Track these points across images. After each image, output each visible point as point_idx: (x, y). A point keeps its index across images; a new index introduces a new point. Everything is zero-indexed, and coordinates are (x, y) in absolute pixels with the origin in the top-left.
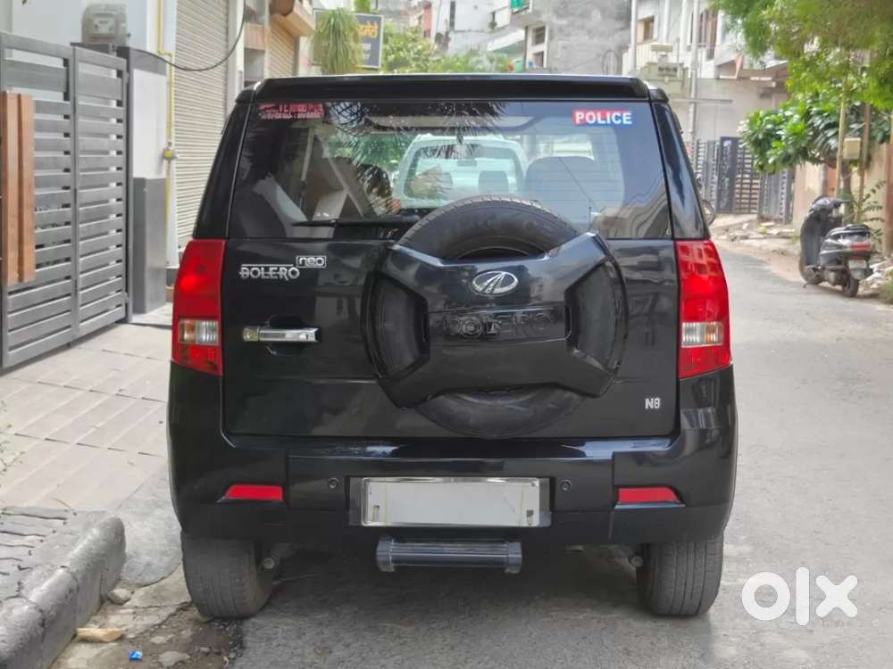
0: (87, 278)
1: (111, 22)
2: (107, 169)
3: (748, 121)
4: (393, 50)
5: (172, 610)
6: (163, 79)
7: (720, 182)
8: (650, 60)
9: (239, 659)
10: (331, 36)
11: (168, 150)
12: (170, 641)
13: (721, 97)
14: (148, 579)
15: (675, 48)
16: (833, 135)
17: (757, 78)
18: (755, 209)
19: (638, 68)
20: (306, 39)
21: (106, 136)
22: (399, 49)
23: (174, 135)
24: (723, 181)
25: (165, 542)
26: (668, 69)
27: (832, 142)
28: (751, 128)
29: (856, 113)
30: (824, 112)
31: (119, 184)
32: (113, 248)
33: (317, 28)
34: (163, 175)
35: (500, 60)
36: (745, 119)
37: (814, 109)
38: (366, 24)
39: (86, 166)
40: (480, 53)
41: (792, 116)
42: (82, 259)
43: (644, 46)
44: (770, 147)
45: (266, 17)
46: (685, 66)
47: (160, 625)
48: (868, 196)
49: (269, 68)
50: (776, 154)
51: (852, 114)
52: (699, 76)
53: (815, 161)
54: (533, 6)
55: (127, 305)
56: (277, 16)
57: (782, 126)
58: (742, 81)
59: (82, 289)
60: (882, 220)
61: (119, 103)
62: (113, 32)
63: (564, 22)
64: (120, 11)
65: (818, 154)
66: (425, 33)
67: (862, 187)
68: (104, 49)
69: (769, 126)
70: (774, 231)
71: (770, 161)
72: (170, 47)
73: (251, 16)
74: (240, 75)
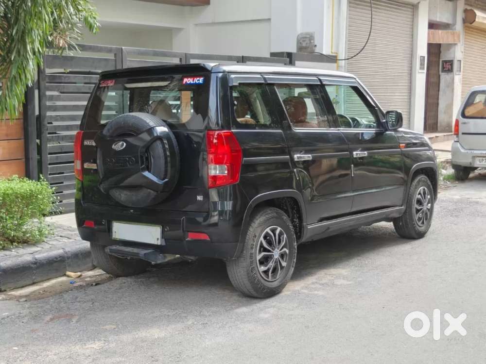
1: (308, 41)
45: (457, 26)
49: (462, 52)
56: (468, 24)
64: (311, 35)
73: (446, 26)
74: (422, 58)
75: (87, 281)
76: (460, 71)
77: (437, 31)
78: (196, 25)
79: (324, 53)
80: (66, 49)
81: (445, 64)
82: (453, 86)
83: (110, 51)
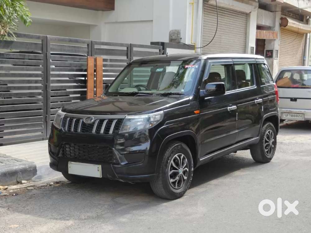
1: (176, 35)
45: (276, 28)
49: (279, 45)
62: (176, 38)
64: (178, 31)
73: (268, 28)
74: (252, 48)
75: (11, 192)
76: (277, 57)
77: (263, 31)
78: (106, 23)
79: (187, 43)
80: (6, 36)
81: (267, 52)
82: (273, 66)
83: (38, 38)
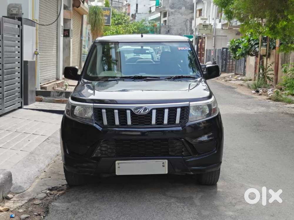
0: (7, 93)
1: (17, 9)
2: (15, 58)
3: (230, 42)
4: (117, 19)
5: (26, 201)
6: (34, 28)
7: (222, 62)
8: (201, 23)
9: (46, 217)
10: (94, 15)
11: (36, 51)
12: (25, 211)
13: (223, 35)
14: (19, 191)
15: (208, 19)
16: (257, 47)
17: (235, 29)
18: (234, 71)
19: (196, 25)
20: (86, 15)
21: (14, 47)
22: (119, 19)
23: (38, 47)
24: (223, 62)
25: (26, 179)
26: (206, 26)
27: (257, 49)
28: (231, 45)
29: (265, 39)
30: (254, 39)
31: (19, 63)
32: (17, 83)
33: (89, 12)
34: (35, 60)
35: (152, 23)
36: (229, 42)
37: (251, 38)
38: (106, 11)
39: (6, 57)
40: (146, 20)
41: (244, 41)
42: (5, 87)
43: (199, 18)
44: (237, 51)
45: (71, 8)
46: (212, 24)
47: (22, 206)
48: (269, 67)
49: (72, 25)
50: (239, 53)
51: (263, 40)
52: (216, 28)
53: (252, 55)
54: (163, 5)
55: (21, 102)
56: (75, 8)
57: (241, 44)
58: (230, 30)
59: (5, 97)
60: (273, 74)
61: (19, 36)
62: (17, 13)
63: (173, 10)
64: (20, 6)
65: (253, 53)
66: (128, 14)
67: (267, 64)
68: (14, 18)
69: (237, 44)
70: (240, 78)
71: (237, 55)
72: (37, 18)
73: (66, 8)
76: (72, 37)
82: (70, 45)
